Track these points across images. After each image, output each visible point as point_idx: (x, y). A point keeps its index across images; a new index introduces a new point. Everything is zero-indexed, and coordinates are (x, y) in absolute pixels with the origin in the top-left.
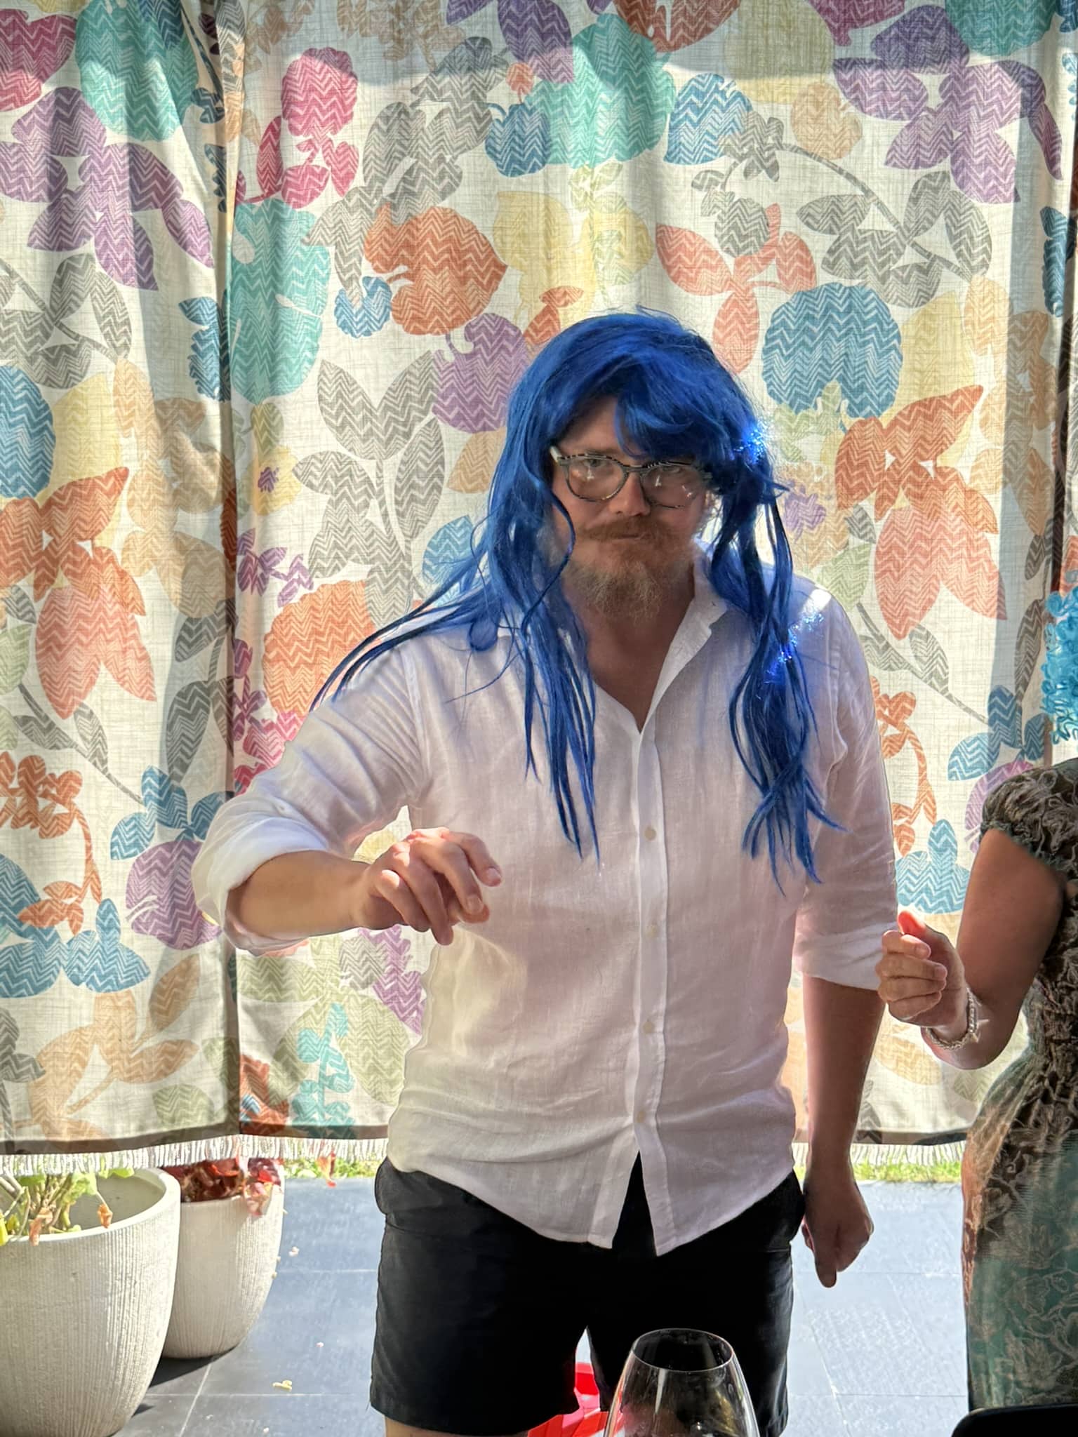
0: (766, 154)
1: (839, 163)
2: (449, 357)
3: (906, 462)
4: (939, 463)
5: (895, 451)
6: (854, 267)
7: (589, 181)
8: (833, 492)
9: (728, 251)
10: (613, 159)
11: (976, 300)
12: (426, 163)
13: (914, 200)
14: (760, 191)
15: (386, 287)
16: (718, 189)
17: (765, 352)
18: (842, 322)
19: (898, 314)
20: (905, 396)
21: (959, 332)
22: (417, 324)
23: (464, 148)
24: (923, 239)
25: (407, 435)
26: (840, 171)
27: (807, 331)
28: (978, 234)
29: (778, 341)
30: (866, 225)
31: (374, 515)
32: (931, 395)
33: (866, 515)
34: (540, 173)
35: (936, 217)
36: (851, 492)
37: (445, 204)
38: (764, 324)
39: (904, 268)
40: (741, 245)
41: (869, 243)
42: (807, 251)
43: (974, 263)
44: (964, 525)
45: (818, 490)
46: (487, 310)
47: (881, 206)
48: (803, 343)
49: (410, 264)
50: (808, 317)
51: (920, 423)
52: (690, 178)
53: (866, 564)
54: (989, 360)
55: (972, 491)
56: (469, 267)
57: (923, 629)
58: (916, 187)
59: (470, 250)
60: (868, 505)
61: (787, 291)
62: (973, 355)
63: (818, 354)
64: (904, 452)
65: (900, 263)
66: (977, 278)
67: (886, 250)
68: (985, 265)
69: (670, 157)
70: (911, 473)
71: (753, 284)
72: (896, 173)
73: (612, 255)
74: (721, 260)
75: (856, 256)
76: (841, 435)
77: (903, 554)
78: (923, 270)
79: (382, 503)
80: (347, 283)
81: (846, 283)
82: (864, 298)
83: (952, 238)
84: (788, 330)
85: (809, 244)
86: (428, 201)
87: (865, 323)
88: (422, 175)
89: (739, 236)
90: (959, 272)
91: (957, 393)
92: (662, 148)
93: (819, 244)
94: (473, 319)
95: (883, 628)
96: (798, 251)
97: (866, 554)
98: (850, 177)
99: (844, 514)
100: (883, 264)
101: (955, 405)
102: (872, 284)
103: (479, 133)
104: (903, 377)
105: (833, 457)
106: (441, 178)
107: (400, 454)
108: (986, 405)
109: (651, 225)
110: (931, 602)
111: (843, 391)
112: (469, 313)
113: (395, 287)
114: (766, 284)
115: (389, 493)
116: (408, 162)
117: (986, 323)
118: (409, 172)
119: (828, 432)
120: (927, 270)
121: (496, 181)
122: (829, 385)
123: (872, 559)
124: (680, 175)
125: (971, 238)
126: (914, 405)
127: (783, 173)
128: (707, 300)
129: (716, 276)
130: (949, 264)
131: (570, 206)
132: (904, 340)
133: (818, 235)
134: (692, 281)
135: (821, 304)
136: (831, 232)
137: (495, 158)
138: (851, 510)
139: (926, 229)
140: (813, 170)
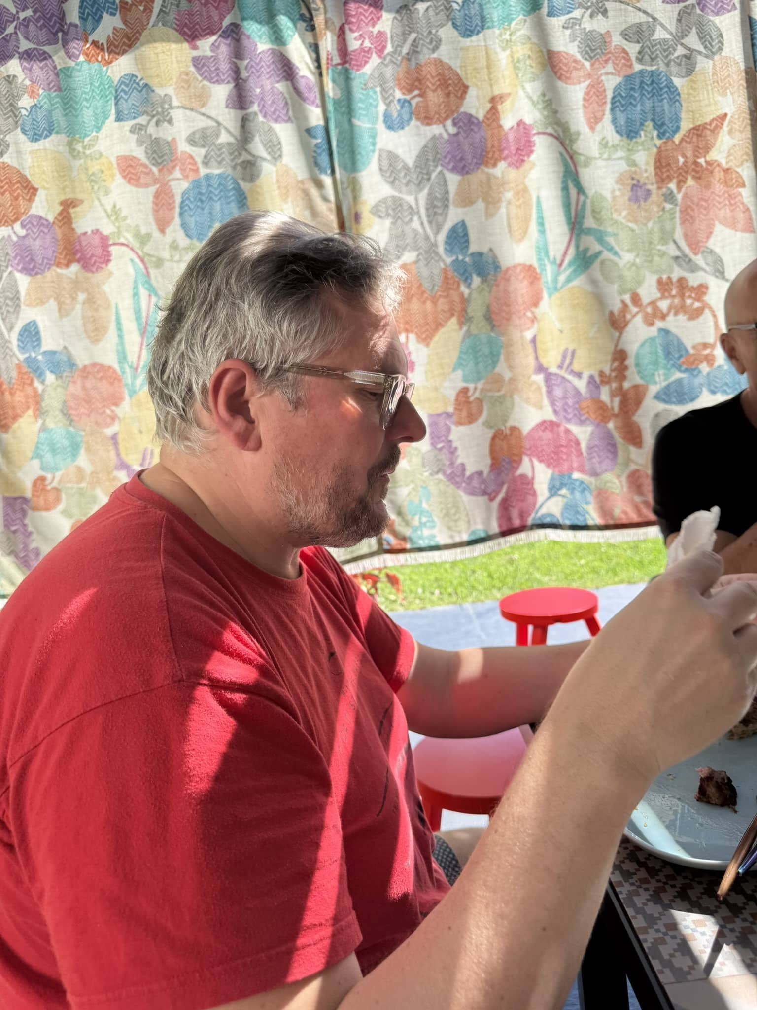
0: (600, 5)
1: (638, 5)
2: (445, 136)
3: (691, 160)
4: (708, 158)
5: (684, 156)
6: (652, 59)
7: (508, 33)
8: (654, 181)
9: (586, 59)
10: (521, 17)
11: (718, 68)
12: (423, 35)
13: (679, 21)
14: (599, 25)
15: (409, 102)
16: (577, 27)
17: (612, 110)
18: (649, 89)
19: (677, 82)
20: (685, 125)
21: (710, 88)
22: (427, 120)
23: (441, 25)
24: (686, 41)
25: (429, 179)
26: (640, 10)
27: (632, 96)
28: (714, 34)
29: (618, 104)
30: (656, 36)
31: (416, 224)
32: (699, 123)
33: (672, 192)
34: (481, 35)
35: (691, 29)
36: (663, 180)
37: (435, 55)
38: (609, 94)
39: (677, 57)
40: (592, 55)
41: (659, 46)
42: (627, 53)
43: (714, 50)
44: (725, 189)
45: (646, 181)
46: (462, 110)
47: (662, 25)
48: (631, 103)
49: (420, 89)
50: (632, 89)
51: (695, 139)
52: (561, 24)
53: (674, 218)
54: (730, 98)
55: (728, 169)
56: (451, 88)
57: (707, 248)
58: (679, 14)
59: (450, 79)
60: (673, 186)
61: (619, 76)
62: (720, 98)
63: (639, 108)
64: (688, 155)
65: (676, 55)
66: (716, 57)
67: (667, 48)
68: (720, 49)
69: (550, 14)
70: (693, 166)
71: (601, 75)
72: (669, 7)
73: (526, 69)
74: (583, 65)
75: (652, 53)
76: (655, 150)
77: (693, 210)
78: (688, 57)
79: (420, 217)
80: (388, 105)
81: (649, 68)
82: (659, 75)
83: (701, 38)
84: (622, 96)
85: (628, 50)
86: (426, 56)
87: (661, 89)
88: (421, 42)
89: (591, 50)
90: (707, 57)
91: (714, 120)
92: (545, 10)
93: (633, 49)
94: (456, 115)
95: (687, 250)
96: (623, 55)
97: (675, 213)
98: (645, 12)
99: (661, 192)
100: (667, 57)
101: (713, 125)
102: (663, 68)
103: (448, 17)
104: (683, 115)
105: (652, 162)
106: (431, 42)
107: (426, 191)
108: (730, 122)
109: (544, 50)
110: (711, 233)
111: (654, 127)
112: (453, 112)
113: (414, 102)
114: (607, 74)
115: (423, 212)
116: (413, 36)
117: (725, 79)
118: (415, 41)
119: (648, 149)
120: (689, 58)
121: (459, 42)
122: (646, 124)
123: (678, 215)
124: (556, 23)
125: (711, 37)
126: (690, 130)
127: (610, 14)
128: (577, 87)
129: (581, 73)
130: (700, 53)
131: (498, 50)
132: (682, 96)
133: (632, 45)
134: (568, 78)
135: (638, 81)
136: (638, 42)
137: (457, 29)
138: (664, 190)
139: (686, 35)
140: (626, 10)
